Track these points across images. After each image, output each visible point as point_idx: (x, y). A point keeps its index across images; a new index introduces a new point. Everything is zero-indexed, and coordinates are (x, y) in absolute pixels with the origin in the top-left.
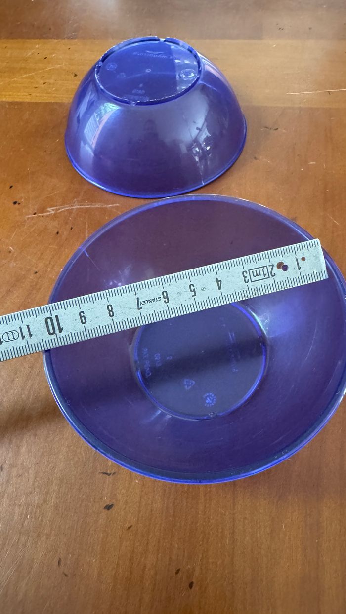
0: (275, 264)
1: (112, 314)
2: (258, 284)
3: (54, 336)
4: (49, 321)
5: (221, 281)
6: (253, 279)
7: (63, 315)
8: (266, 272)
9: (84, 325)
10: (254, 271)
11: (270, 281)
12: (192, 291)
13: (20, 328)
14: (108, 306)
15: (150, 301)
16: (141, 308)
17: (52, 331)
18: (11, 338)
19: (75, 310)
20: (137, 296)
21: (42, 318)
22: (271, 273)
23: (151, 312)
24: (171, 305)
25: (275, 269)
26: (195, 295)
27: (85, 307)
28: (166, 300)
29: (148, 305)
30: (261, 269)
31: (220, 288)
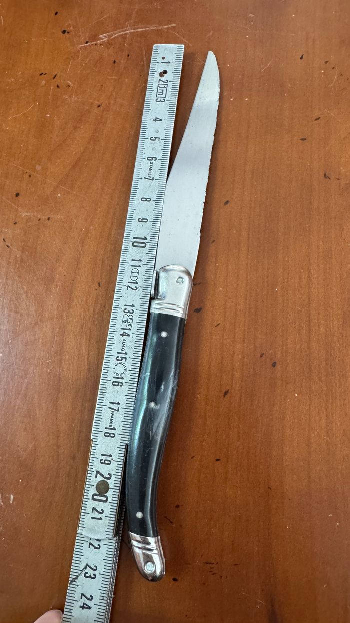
0: (160, 78)
1: (149, 200)
2: (169, 93)
3: (148, 245)
4: (135, 244)
5: (156, 118)
6: (164, 95)
7: (135, 233)
8: (163, 86)
9: (149, 221)
10: (158, 93)
11: (170, 84)
12: (155, 140)
13: (132, 266)
14: (142, 200)
15: (151, 171)
16: (153, 178)
17: (144, 245)
18: (137, 275)
19: (135, 224)
20: (144, 179)
21: (131, 248)
22: (166, 82)
23: (159, 172)
24: (160, 156)
25: (164, 79)
26: (159, 138)
27: (136, 216)
28: (154, 159)
29: (153, 173)
30: (159, 88)
31: (161, 120)
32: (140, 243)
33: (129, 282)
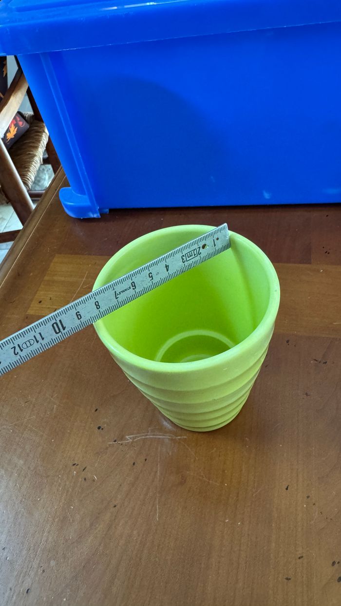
1: (99, 307)
3: (60, 334)
4: (55, 325)
5: (168, 266)
7: (64, 318)
8: (195, 253)
12: (150, 277)
13: (35, 336)
15: (123, 291)
17: (58, 331)
18: (29, 345)
19: (73, 312)
20: (115, 290)
21: (50, 324)
26: (152, 279)
27: (79, 308)
28: (134, 287)
29: (122, 294)
31: (167, 270)
32: (58, 327)
33: (19, 345)
